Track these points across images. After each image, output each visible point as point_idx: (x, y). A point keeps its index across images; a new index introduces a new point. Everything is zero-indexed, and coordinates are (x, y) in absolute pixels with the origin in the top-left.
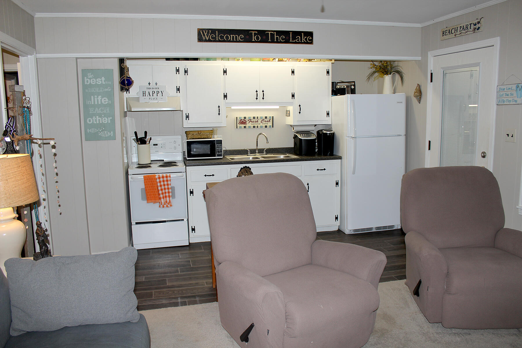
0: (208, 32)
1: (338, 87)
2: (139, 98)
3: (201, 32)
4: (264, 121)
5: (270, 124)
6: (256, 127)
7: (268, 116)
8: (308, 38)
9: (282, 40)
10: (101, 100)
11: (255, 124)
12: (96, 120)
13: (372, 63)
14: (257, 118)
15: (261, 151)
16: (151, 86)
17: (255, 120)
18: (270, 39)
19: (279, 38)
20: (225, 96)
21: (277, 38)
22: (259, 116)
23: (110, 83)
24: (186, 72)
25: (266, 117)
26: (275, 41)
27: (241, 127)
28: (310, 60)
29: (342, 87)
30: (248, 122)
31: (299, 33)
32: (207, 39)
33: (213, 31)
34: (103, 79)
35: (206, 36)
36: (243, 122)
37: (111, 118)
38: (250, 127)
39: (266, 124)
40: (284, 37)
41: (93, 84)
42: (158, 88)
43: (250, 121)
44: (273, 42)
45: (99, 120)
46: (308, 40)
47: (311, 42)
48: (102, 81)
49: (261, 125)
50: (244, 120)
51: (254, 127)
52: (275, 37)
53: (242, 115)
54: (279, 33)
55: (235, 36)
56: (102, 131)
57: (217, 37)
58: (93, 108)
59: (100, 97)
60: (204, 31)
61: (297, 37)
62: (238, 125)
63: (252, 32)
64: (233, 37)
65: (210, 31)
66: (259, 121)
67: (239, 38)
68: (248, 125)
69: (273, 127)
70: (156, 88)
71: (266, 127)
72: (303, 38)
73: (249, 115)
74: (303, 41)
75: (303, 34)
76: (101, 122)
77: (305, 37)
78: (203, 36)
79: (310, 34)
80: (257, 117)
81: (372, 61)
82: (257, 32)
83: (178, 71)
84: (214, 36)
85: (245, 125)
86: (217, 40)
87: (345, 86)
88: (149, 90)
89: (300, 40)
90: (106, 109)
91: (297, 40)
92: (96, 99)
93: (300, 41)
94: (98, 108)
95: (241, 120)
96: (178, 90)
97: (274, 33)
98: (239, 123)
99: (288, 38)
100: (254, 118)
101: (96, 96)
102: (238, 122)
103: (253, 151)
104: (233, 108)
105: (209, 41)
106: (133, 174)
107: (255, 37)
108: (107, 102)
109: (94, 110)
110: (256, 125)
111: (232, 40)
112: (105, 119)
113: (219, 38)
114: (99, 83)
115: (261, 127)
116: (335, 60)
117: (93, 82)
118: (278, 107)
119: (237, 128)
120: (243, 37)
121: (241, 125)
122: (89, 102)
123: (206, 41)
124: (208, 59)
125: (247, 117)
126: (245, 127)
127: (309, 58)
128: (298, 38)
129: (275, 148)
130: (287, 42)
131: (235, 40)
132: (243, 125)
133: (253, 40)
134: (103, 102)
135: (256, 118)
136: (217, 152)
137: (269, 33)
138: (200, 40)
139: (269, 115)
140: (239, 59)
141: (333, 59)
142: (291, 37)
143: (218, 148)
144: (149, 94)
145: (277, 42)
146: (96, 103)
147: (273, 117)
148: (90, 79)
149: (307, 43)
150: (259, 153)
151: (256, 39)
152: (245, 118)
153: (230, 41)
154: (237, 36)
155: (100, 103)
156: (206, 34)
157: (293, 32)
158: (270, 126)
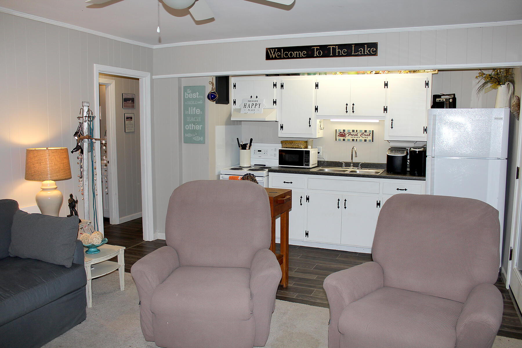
0: (275, 51)
1: (437, 100)
2: (241, 110)
3: (269, 51)
4: (364, 135)
5: (370, 138)
6: (355, 140)
7: (368, 130)
8: (372, 49)
9: (344, 53)
10: (195, 111)
11: (354, 137)
12: (191, 127)
13: (480, 71)
14: (357, 132)
15: (356, 165)
16: (252, 99)
17: (354, 133)
18: (331, 53)
19: (341, 52)
20: (316, 109)
21: (339, 52)
22: (358, 129)
23: (202, 97)
24: (282, 86)
25: (366, 131)
26: (337, 54)
27: (339, 140)
28: (414, 71)
29: (441, 100)
30: (347, 135)
31: (362, 45)
32: (274, 57)
33: (279, 49)
34: (197, 93)
35: (273, 54)
36: (342, 134)
37: (202, 126)
38: (349, 140)
39: (366, 138)
40: (346, 51)
41: (191, 98)
42: (257, 101)
43: (349, 134)
44: (334, 56)
45: (193, 127)
46: (371, 52)
47: (375, 53)
48: (196, 95)
49: (361, 138)
50: (344, 133)
51: (353, 140)
52: (337, 51)
53: (341, 128)
54: (341, 46)
55: (298, 53)
56: (195, 136)
57: (282, 55)
58: (190, 117)
59: (195, 108)
60: (271, 50)
61: (359, 50)
62: (338, 138)
63: (314, 48)
64: (297, 54)
65: (276, 50)
66: (359, 135)
67: (302, 54)
68: (348, 137)
69: (373, 141)
70: (256, 101)
71: (365, 140)
72: (367, 50)
73: (348, 128)
74: (366, 53)
75: (366, 46)
76: (195, 129)
77: (369, 49)
78: (270, 55)
79: (374, 45)
80: (357, 130)
81: (480, 69)
82: (319, 47)
83: (275, 85)
84: (280, 54)
85: (344, 138)
86: (282, 57)
87: (444, 99)
88: (249, 103)
89: (362, 52)
90: (199, 118)
91: (359, 52)
92: (192, 110)
93: (363, 54)
94: (193, 118)
95: (341, 133)
96: (275, 102)
97: (336, 48)
98: (338, 136)
99: (350, 51)
100: (353, 131)
101: (192, 108)
102: (337, 134)
103: (348, 165)
104: (331, 120)
105: (276, 58)
106: (225, 174)
107: (317, 52)
108: (199, 113)
109: (190, 119)
110: (355, 139)
111: (295, 56)
112: (197, 127)
113: (284, 55)
114: (195, 97)
115: (361, 140)
116: (439, 71)
117: (191, 96)
118: (378, 121)
119: (336, 140)
120: (306, 53)
121: (340, 138)
122: (187, 112)
123: (272, 59)
124: (309, 74)
125: (346, 129)
126: (344, 140)
127: (414, 69)
128: (361, 50)
129: (373, 163)
130: (349, 55)
131: (298, 56)
132: (342, 138)
133: (315, 55)
134: (197, 113)
135: (355, 131)
136: (305, 162)
137: (330, 48)
138: (268, 58)
139: (369, 128)
140: (336, 73)
141: (437, 69)
142: (353, 49)
143: (306, 158)
144: (249, 106)
145: (339, 56)
146: (192, 113)
147: (373, 131)
148: (189, 94)
149: (371, 55)
150: (354, 166)
151: (317, 54)
152: (344, 131)
153: (294, 58)
154: (300, 52)
155: (194, 113)
156: (272, 53)
157: (356, 45)
158: (370, 140)
